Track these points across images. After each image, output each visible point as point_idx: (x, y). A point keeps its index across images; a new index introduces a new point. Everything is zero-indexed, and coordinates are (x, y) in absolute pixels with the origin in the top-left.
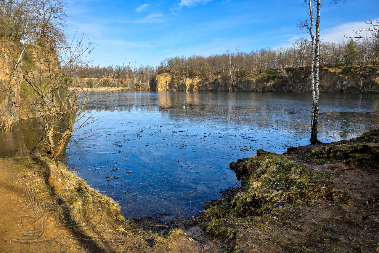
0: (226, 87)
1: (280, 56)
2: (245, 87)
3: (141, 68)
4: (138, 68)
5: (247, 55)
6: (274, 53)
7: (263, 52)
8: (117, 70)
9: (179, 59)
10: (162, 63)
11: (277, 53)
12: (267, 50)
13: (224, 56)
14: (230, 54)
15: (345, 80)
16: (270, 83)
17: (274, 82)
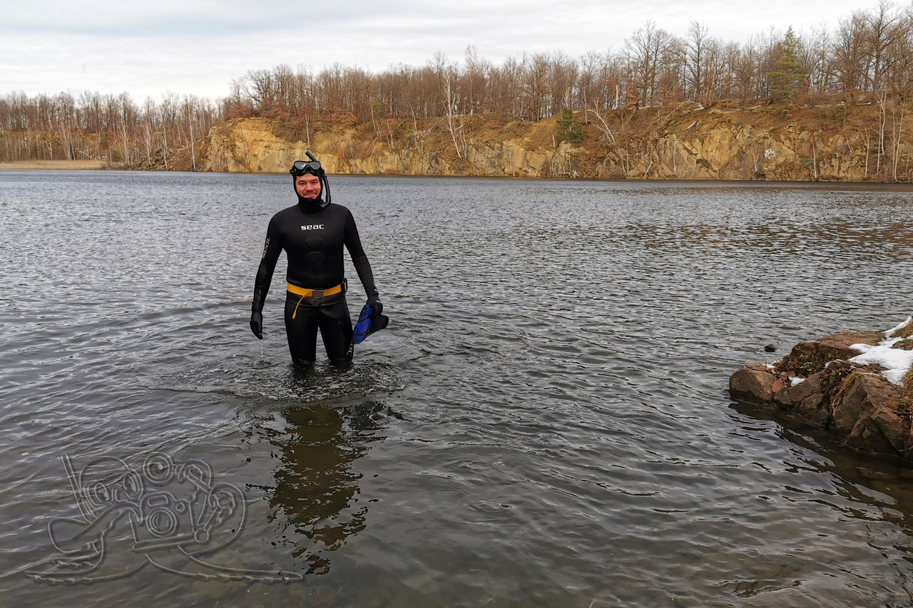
1: (587, 78)
2: (492, 164)
3: (167, 102)
4: (159, 102)
5: (495, 74)
6: (573, 72)
7: (542, 65)
8: (88, 108)
9: (290, 77)
10: (238, 88)
11: (581, 69)
12: (551, 57)
13: (428, 72)
14: (445, 66)
15: (770, 146)
16: (562, 153)
17: (574, 150)
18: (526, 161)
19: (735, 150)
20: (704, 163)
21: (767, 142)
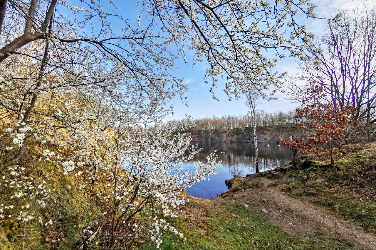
0: (207, 139)
1: (240, 120)
2: (219, 139)
5: (219, 119)
6: (236, 118)
7: (229, 118)
11: (238, 118)
12: (232, 116)
13: (205, 119)
14: (208, 118)
15: (280, 136)
16: (235, 137)
17: (237, 136)
18: (227, 139)
19: (272, 136)
20: (265, 139)
21: (279, 135)
